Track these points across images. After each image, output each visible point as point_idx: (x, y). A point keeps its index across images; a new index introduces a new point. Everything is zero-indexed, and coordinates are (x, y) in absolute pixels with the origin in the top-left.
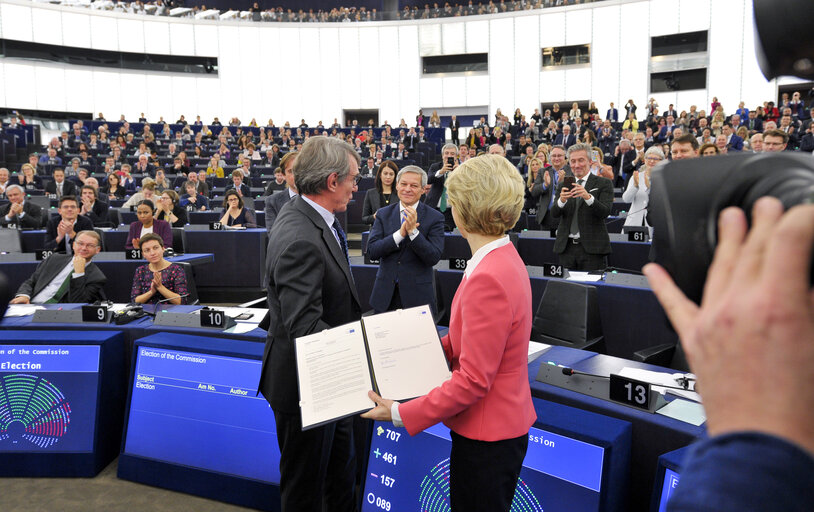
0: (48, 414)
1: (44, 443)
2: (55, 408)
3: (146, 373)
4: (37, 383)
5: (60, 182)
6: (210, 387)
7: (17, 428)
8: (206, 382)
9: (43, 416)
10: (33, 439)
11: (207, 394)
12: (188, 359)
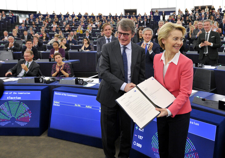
0: (23, 114)
1: (22, 124)
2: (26, 112)
3: (57, 100)
4: (20, 104)
5: (26, 35)
6: (79, 105)
7: (13, 119)
8: (77, 103)
9: (22, 115)
10: (19, 123)
11: (77, 108)
12: (71, 95)
